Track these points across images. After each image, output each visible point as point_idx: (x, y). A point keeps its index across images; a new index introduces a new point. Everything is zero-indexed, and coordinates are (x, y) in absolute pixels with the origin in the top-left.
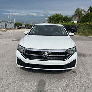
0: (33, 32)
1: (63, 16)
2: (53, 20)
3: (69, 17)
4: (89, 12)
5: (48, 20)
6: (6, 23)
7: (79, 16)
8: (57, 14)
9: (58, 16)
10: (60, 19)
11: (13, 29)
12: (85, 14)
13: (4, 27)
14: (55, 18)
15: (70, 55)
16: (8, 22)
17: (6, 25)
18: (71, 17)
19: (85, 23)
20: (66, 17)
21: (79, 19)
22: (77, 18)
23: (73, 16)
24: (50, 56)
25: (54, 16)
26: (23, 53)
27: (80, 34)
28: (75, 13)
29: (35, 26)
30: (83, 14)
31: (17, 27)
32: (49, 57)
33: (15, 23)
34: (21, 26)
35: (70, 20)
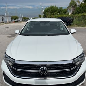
0: (27, 30)
1: (58, 8)
2: (48, 12)
3: (64, 9)
4: (84, 2)
5: (44, 12)
6: (3, 17)
7: (74, 7)
8: (52, 6)
9: (53, 8)
10: (55, 11)
11: (10, 23)
12: (79, 5)
13: (2, 21)
14: (50, 11)
15: (78, 66)
16: (4, 16)
17: (3, 19)
18: (66, 8)
19: (80, 14)
20: (61, 8)
21: (74, 10)
22: (72, 9)
23: (68, 8)
24: (49, 71)
25: (49, 8)
26: (10, 66)
27: (76, 25)
28: (70, 4)
29: (28, 23)
30: (78, 5)
31: (14, 20)
32: (48, 73)
33: (12, 17)
34: (18, 19)
35: (65, 11)
